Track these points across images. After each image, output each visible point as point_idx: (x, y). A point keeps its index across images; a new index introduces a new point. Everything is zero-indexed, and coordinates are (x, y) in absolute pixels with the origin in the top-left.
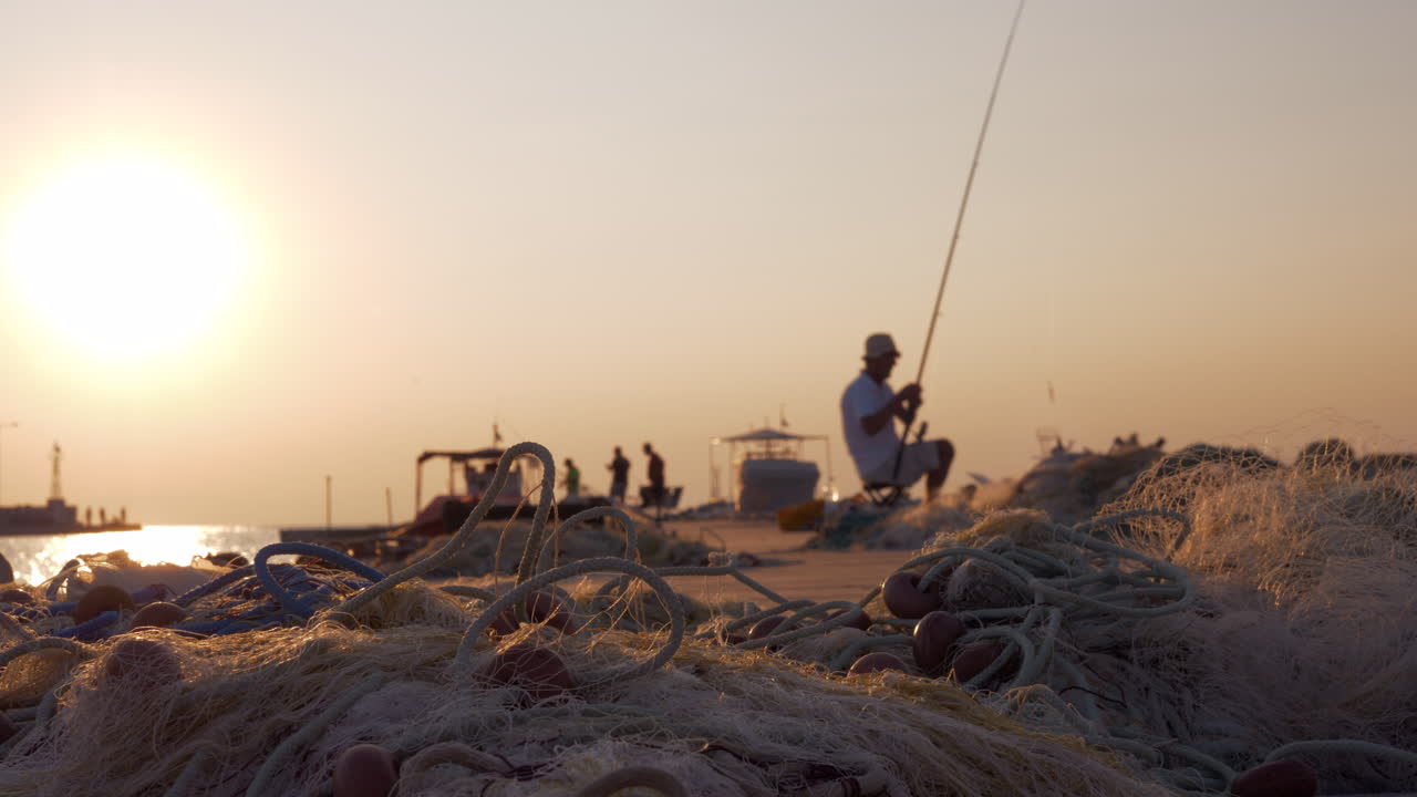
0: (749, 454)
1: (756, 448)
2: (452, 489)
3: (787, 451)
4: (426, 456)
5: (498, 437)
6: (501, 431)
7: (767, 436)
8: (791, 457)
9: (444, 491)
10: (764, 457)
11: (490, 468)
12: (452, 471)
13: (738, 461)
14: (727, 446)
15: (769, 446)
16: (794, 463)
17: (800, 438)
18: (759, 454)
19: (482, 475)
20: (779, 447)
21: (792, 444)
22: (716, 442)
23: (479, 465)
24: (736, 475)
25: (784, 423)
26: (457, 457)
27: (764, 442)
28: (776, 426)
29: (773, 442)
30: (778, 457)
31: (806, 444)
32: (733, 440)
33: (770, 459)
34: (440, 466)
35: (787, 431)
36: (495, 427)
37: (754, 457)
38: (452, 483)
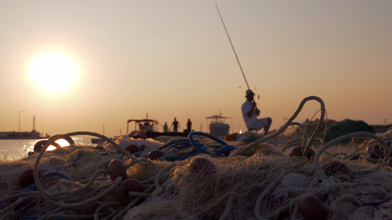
0: (212, 122)
1: (214, 120)
2: (136, 129)
3: (221, 121)
4: (130, 121)
5: (147, 116)
6: (148, 115)
7: (216, 117)
8: (222, 122)
9: (134, 130)
10: (216, 122)
11: (145, 124)
12: (136, 125)
13: (209, 123)
14: (206, 119)
15: (217, 120)
16: (223, 124)
17: (225, 118)
18: (214, 122)
19: (143, 126)
20: (219, 120)
21: (223, 119)
22: (203, 119)
23: (143, 123)
24: (208, 127)
25: (221, 114)
26: (137, 121)
27: (216, 119)
28: (219, 115)
29: (218, 119)
30: (219, 122)
31: (226, 119)
32: (207, 118)
33: (217, 123)
34: (133, 123)
35: (222, 116)
36: (147, 114)
37: (213, 123)
38: (136, 128)
